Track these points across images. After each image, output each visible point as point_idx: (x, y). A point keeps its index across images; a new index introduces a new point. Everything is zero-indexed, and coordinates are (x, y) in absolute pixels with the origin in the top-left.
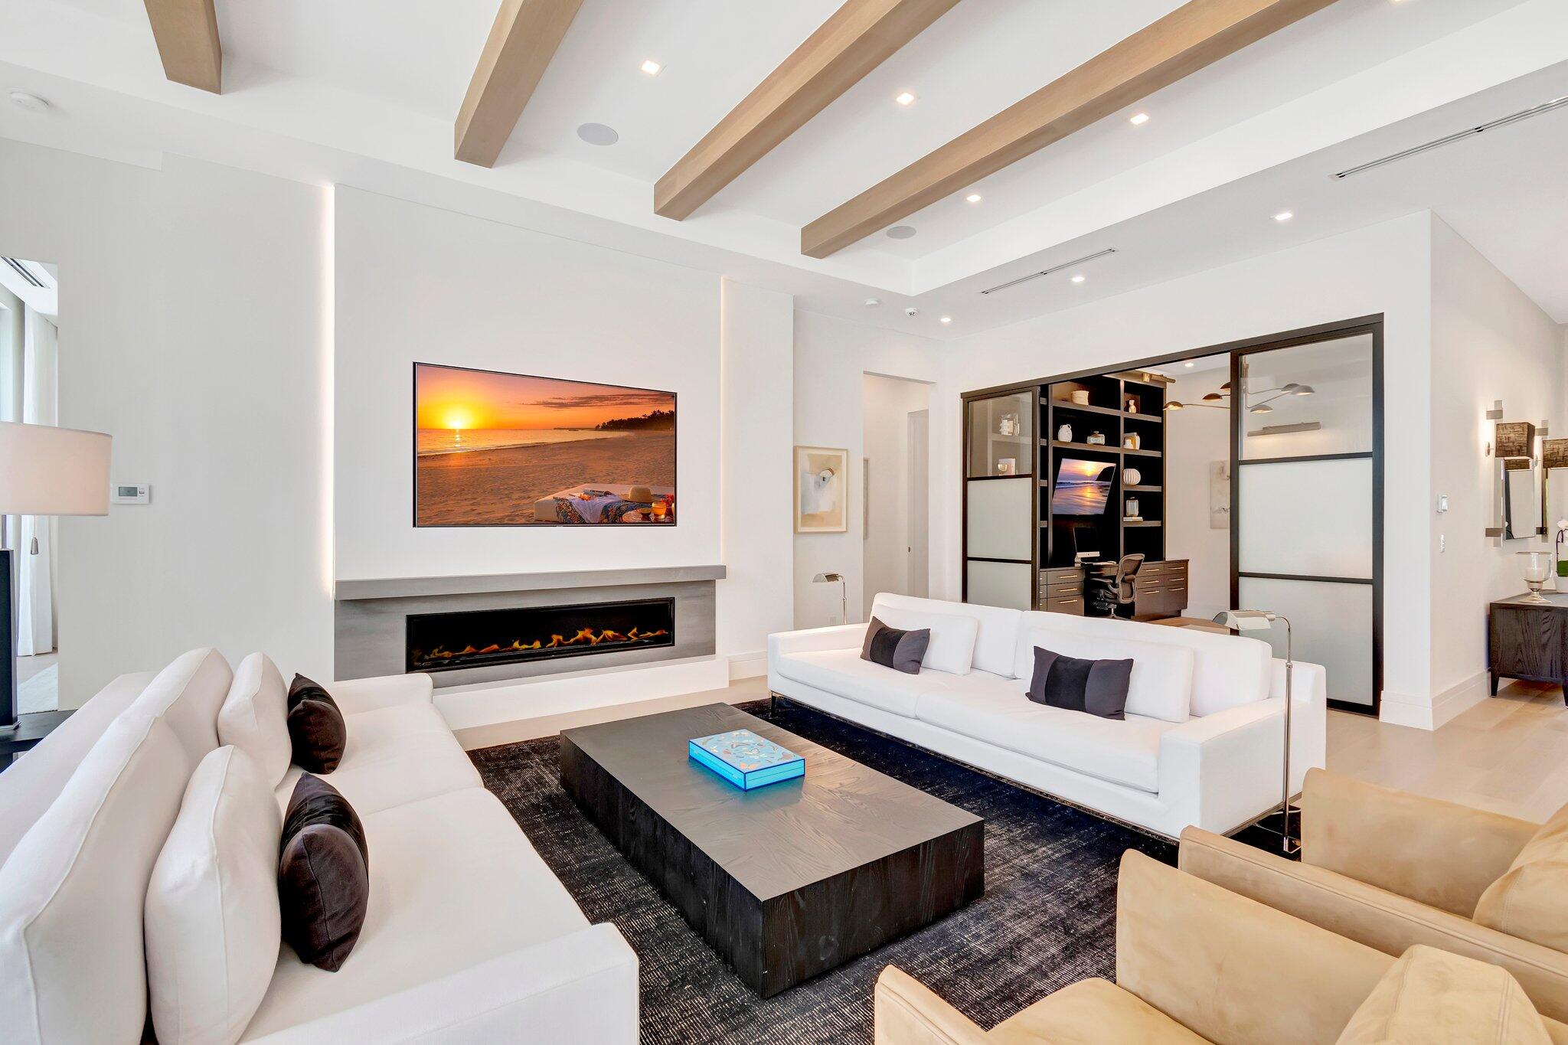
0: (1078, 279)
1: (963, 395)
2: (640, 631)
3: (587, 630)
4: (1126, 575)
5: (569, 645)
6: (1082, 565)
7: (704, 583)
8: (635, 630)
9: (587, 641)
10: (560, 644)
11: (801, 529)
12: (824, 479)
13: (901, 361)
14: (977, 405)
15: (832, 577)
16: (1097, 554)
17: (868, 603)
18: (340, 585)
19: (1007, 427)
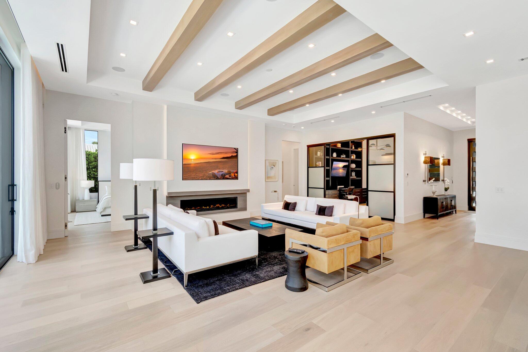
0: (333, 121)
1: (308, 146)
3: (218, 205)
4: (350, 192)
5: (214, 208)
6: (339, 189)
7: (244, 193)
8: (229, 205)
9: (218, 207)
10: (212, 207)
11: (266, 181)
12: (272, 168)
13: (292, 137)
14: (311, 148)
15: (275, 191)
16: (343, 186)
17: (283, 197)
18: (169, 193)
19: (319, 154)
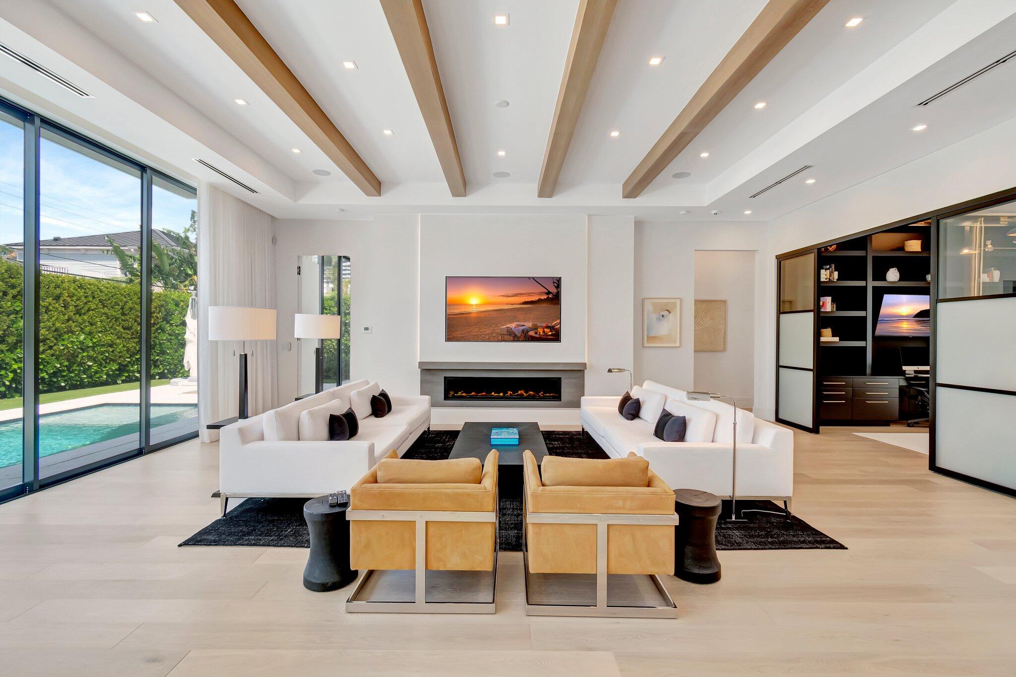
0: (810, 181)
1: (778, 257)
2: (544, 393)
3: (522, 391)
5: (514, 396)
7: (577, 371)
8: (542, 393)
9: (522, 395)
10: (511, 395)
11: (646, 345)
12: (663, 316)
